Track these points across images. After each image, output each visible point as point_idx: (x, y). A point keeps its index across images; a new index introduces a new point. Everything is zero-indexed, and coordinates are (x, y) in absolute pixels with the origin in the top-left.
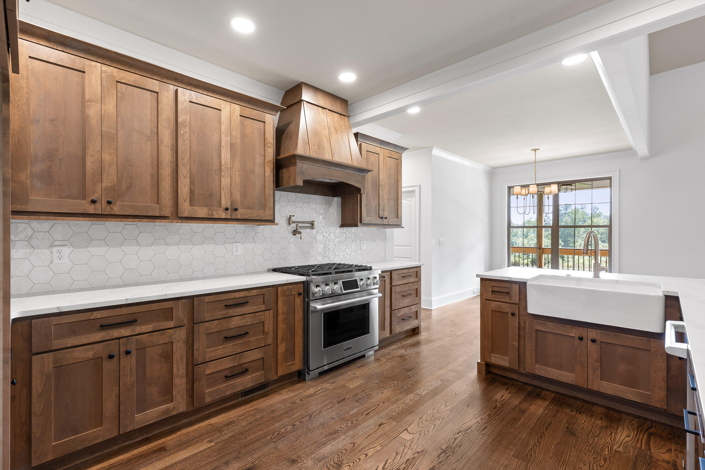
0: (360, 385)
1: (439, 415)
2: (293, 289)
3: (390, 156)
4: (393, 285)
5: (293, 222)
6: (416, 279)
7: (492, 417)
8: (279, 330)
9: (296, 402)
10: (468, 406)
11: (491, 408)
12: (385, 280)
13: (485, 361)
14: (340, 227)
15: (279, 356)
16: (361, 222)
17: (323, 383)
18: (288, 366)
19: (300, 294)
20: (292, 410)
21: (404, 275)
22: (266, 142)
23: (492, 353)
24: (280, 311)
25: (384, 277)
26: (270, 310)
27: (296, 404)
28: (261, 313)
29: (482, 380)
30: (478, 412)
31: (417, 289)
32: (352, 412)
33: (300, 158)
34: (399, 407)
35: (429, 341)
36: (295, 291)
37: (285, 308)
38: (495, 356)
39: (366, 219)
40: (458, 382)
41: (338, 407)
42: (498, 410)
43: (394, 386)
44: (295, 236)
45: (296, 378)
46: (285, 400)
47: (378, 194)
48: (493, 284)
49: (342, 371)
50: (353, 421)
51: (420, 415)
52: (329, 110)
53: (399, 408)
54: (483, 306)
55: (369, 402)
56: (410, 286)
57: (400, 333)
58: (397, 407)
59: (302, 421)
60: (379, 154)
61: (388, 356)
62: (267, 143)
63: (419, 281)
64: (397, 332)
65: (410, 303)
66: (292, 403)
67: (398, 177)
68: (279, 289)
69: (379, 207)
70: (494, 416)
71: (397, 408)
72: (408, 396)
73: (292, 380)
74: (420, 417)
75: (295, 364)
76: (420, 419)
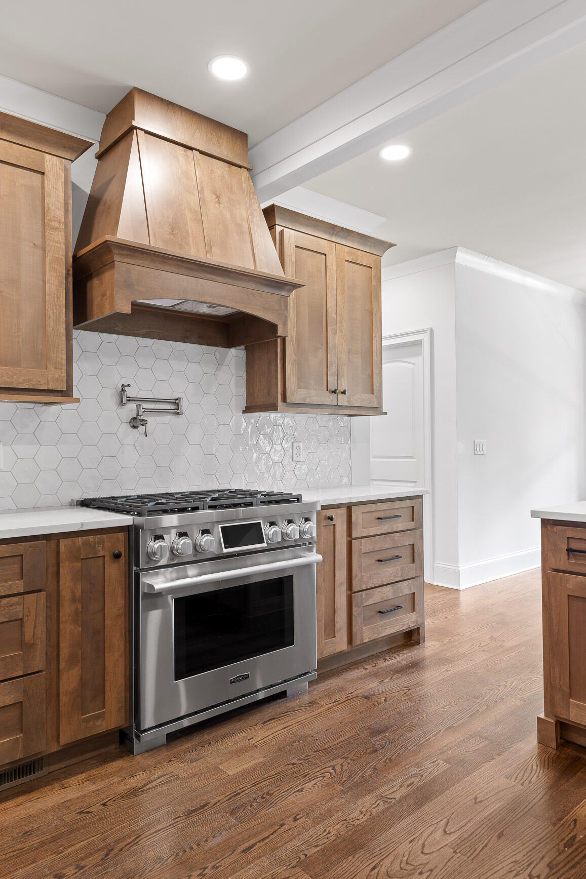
0: (253, 769)
1: (423, 859)
2: (99, 543)
3: (353, 259)
4: (354, 535)
5: (129, 400)
6: (412, 525)
7: (559, 870)
8: (61, 638)
9: (91, 809)
10: (500, 835)
11: (558, 844)
12: (334, 525)
13: (555, 716)
14: (244, 412)
15: (63, 699)
16: (284, 399)
17: (170, 761)
18: (87, 720)
19: (117, 556)
20: (71, 832)
21: (381, 515)
22: (47, 218)
23: (571, 697)
24: (66, 594)
25: (331, 519)
26: (40, 591)
27: (89, 815)
28: (15, 599)
29: (546, 762)
30: (524, 852)
31: (413, 545)
32: (212, 843)
33: (121, 252)
34: (329, 833)
35: (441, 661)
36: (103, 547)
37: (79, 587)
38: (578, 706)
39: (295, 393)
40: (487, 765)
41: (182, 828)
42: (576, 849)
43: (331, 774)
44: (135, 430)
45: (113, 747)
46: (68, 804)
47: (325, 339)
48: (571, 531)
49: (224, 730)
50: (205, 869)
51: (376, 858)
52: (201, 152)
53: (329, 835)
54: (549, 585)
55: (262, 813)
56: (396, 538)
57: (374, 643)
58: (325, 831)
59: (83, 863)
60: (325, 255)
61: (337, 697)
62: (50, 220)
63: (418, 528)
64: (366, 641)
65: (395, 576)
66: (81, 812)
67: (372, 305)
68: (63, 543)
69: (327, 368)
70: (565, 869)
71: (325, 834)
72: (360, 802)
73: (103, 750)
74: (373, 864)
75: (106, 716)
76: (374, 868)
